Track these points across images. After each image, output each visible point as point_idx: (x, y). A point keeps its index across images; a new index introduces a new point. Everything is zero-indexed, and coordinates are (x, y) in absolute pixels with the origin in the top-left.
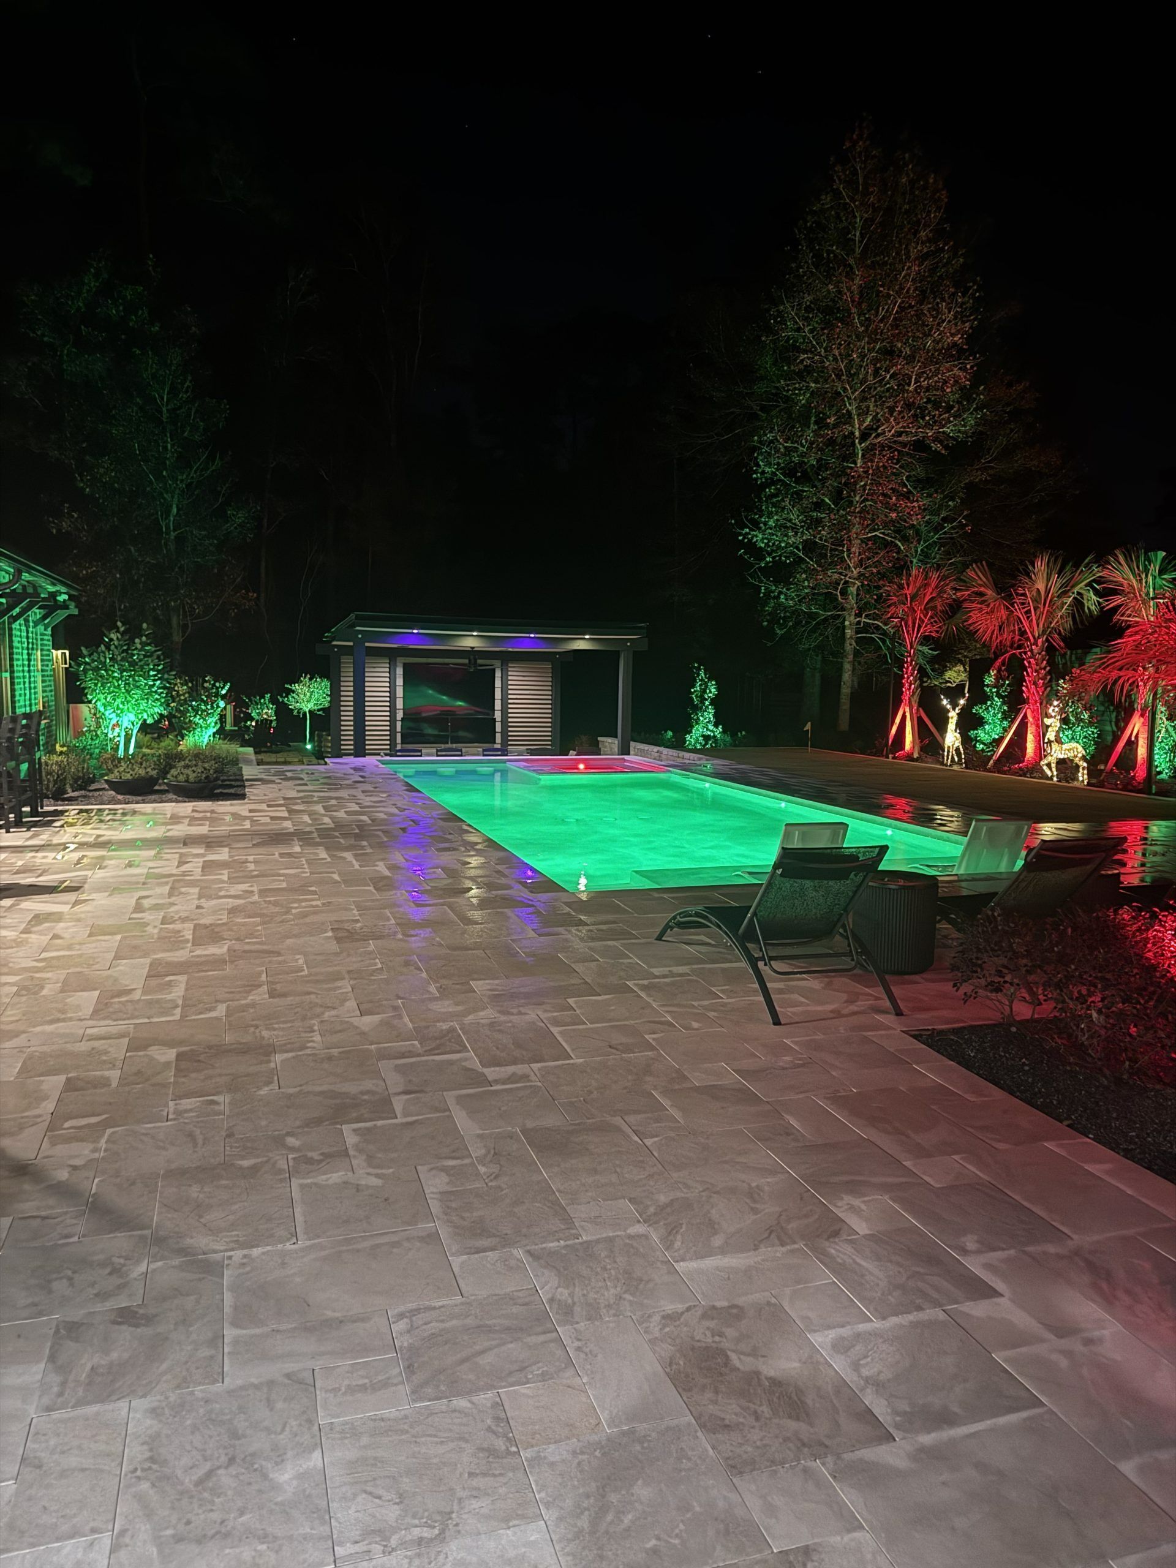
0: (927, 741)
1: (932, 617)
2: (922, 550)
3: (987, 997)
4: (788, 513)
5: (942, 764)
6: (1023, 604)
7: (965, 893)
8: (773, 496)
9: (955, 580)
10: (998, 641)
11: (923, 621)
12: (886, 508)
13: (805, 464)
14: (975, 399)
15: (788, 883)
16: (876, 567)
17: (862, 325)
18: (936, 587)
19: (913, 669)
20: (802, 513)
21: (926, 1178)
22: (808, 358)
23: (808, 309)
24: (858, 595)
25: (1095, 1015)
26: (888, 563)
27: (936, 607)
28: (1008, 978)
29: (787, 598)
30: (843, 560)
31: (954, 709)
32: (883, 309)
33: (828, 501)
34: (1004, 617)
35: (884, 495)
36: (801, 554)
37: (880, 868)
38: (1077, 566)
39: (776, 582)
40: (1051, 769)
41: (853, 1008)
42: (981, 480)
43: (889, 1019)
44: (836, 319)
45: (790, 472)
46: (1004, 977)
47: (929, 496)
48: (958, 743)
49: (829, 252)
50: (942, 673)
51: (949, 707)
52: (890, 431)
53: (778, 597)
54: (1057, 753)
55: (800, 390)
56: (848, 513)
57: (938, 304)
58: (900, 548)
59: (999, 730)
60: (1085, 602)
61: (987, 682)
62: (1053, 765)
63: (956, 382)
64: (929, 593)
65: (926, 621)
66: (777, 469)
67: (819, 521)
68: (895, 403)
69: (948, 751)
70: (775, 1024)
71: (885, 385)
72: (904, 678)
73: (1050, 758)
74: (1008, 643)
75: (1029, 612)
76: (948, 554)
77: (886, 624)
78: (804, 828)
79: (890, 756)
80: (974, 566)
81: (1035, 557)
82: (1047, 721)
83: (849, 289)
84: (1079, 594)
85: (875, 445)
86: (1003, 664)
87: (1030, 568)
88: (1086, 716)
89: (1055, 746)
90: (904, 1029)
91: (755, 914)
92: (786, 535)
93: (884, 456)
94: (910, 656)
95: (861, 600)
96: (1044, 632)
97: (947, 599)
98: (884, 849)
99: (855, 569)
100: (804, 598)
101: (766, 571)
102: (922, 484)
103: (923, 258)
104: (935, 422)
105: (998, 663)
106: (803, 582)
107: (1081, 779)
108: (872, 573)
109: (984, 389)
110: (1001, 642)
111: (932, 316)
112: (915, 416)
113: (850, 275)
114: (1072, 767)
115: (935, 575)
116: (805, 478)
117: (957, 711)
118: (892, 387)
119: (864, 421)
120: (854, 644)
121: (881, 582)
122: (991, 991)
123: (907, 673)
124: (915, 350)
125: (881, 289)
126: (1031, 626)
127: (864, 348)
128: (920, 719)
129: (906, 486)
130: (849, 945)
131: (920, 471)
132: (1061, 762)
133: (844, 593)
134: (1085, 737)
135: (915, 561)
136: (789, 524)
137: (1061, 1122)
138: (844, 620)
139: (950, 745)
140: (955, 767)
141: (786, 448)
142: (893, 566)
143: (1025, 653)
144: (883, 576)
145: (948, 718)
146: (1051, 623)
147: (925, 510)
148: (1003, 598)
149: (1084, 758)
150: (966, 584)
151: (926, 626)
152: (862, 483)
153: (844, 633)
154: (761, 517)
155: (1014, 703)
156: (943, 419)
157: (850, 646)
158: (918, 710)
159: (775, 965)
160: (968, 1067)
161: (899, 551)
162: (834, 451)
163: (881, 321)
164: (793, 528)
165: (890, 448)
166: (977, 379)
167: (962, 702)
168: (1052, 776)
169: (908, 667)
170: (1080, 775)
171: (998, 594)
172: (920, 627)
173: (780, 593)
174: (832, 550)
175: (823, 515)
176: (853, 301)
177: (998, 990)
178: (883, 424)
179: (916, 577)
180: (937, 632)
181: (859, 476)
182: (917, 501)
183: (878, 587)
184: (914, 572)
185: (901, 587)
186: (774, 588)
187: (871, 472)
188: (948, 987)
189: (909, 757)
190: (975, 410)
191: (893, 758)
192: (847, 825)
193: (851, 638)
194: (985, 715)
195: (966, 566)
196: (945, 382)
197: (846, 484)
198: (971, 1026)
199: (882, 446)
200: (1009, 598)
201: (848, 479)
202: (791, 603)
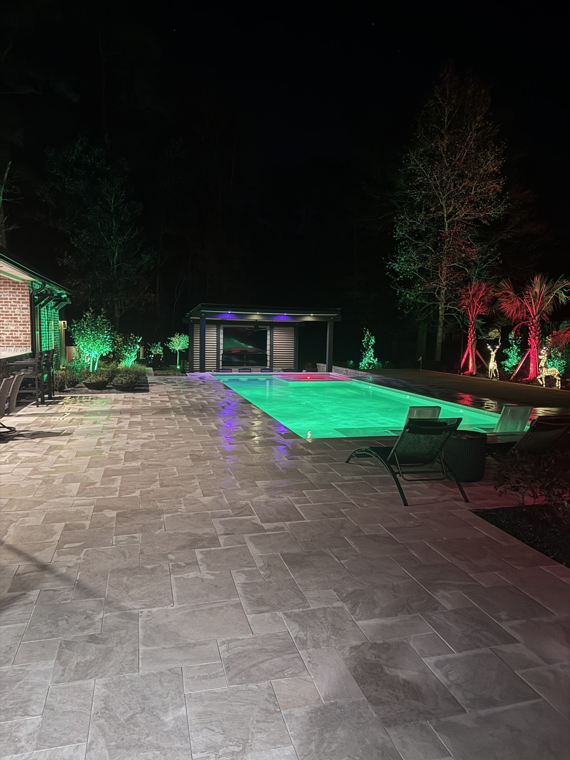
0: (480, 366)
1: (482, 305)
2: (477, 272)
3: (512, 494)
4: (411, 254)
5: (488, 377)
6: (528, 299)
7: (499, 442)
8: (403, 246)
9: (494, 287)
10: (516, 317)
11: (478, 307)
12: (460, 252)
13: (420, 230)
14: (504, 198)
15: (412, 436)
16: (455, 280)
17: (448, 163)
18: (485, 291)
19: (473, 331)
20: (418, 254)
21: (481, 583)
22: (421, 179)
23: (421, 155)
24: (445, 294)
25: (566, 503)
26: (460, 279)
27: (484, 300)
28: (522, 484)
29: (410, 296)
30: (438, 277)
31: (494, 351)
32: (458, 155)
33: (431, 248)
34: (519, 305)
35: (459, 245)
36: (417, 274)
37: (458, 429)
38: (555, 280)
39: (405, 288)
40: (542, 381)
41: (444, 498)
42: (507, 238)
43: (462, 504)
44: (436, 160)
45: (412, 234)
46: (520, 484)
47: (481, 246)
48: (496, 368)
49: (432, 128)
50: (487, 333)
51: (491, 349)
52: (462, 214)
53: (406, 295)
54: (545, 373)
55: (417, 194)
56: (441, 254)
57: (486, 152)
58: (466, 271)
59: (516, 361)
60: (560, 298)
61: (510, 337)
62: (543, 379)
63: (495, 190)
64: (481, 293)
65: (480, 307)
66: (406, 233)
67: (426, 259)
68: (464, 201)
69: (491, 372)
70: (405, 505)
71: (459, 192)
72: (469, 335)
73: (541, 375)
74: (521, 318)
75: (531, 303)
76: (491, 274)
77: (459, 309)
78: (418, 409)
79: (462, 373)
80: (504, 280)
81: (535, 276)
82: (540, 357)
83: (441, 145)
84: (556, 294)
85: (454, 221)
86: (518, 328)
87: (532, 281)
88: (560, 354)
89: (544, 369)
90: (470, 509)
91: (395, 451)
92: (410, 265)
93: (459, 226)
94: (471, 324)
95: (447, 296)
96: (539, 313)
97: (490, 296)
98: (460, 420)
99: (444, 281)
100: (419, 296)
101: (400, 283)
102: (477, 240)
103: (478, 130)
104: (484, 210)
105: (515, 328)
106: (418, 288)
107: (557, 386)
108: (453, 284)
109: (509, 193)
110: (517, 317)
111: (483, 158)
112: (474, 207)
113: (442, 138)
115: (484, 285)
116: (420, 238)
117: (495, 351)
118: (463, 193)
119: (449, 209)
120: (444, 318)
121: (457, 288)
122: (514, 491)
123: (470, 333)
124: (474, 175)
125: (458, 145)
126: (532, 310)
127: (449, 174)
128: (476, 355)
129: (470, 241)
130: (442, 467)
131: (476, 234)
132: (547, 377)
133: (439, 293)
134: (559, 365)
135: (474, 278)
136: (411, 260)
137: (549, 556)
138: (439, 307)
139: (492, 368)
140: (494, 380)
141: (410, 222)
142: (463, 280)
143: (529, 323)
144: (458, 285)
145: (491, 355)
146: (542, 308)
147: (479, 252)
148: (518, 296)
149: (559, 376)
150: (499, 289)
151: (479, 310)
152: (448, 240)
153: (438, 313)
154: (397, 256)
155: (524, 348)
156: (488, 208)
157: (441, 319)
158: (475, 351)
159: (406, 476)
160: (502, 528)
161: (466, 273)
162: (434, 224)
163: (458, 160)
164: (413, 262)
165: (462, 222)
166: (505, 189)
167: (498, 347)
168: (543, 384)
169: (471, 330)
170: (557, 384)
171: (516, 294)
172: (476, 310)
173: (407, 293)
174: (433, 272)
175: (429, 255)
176: (443, 151)
177: (517, 490)
178: (458, 211)
179: (475, 286)
180: (485, 312)
181: (446, 236)
182: (475, 248)
183: (456, 291)
184: (474, 283)
185: (467, 290)
186: (404, 291)
187: (452, 234)
188: (492, 489)
189: (471, 374)
190: (504, 203)
191: (463, 375)
192: (440, 408)
193: (442, 315)
194: (509, 354)
195: (499, 280)
196: (489, 190)
197: (440, 240)
198: (502, 508)
199: (458, 222)
200: (521, 296)
201: (441, 238)
202: (412, 298)
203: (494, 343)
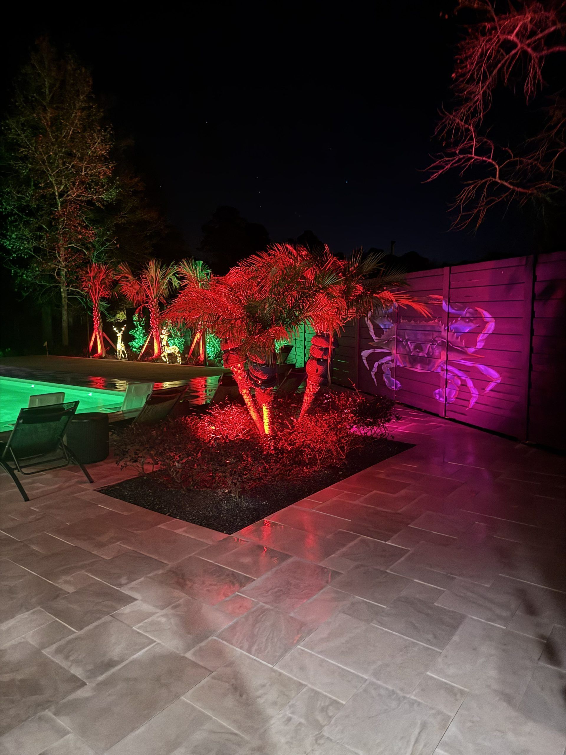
0: (108, 348)
1: (104, 288)
2: (96, 255)
3: (133, 466)
4: (23, 232)
5: (117, 359)
6: (146, 283)
7: (126, 418)
8: (12, 222)
9: (113, 270)
10: (137, 300)
11: (100, 290)
12: (76, 233)
13: (31, 206)
14: (115, 183)
15: (27, 427)
16: (74, 262)
17: (54, 138)
18: (105, 273)
19: (98, 314)
20: (31, 232)
21: (104, 557)
22: (26, 151)
23: (23, 125)
24: (66, 276)
25: (177, 464)
26: (80, 260)
27: (106, 283)
28: (140, 455)
29: (27, 276)
30: (56, 257)
31: (120, 332)
32: (64, 132)
33: (45, 227)
34: (138, 289)
35: (75, 226)
36: (32, 253)
37: (76, 413)
38: (168, 266)
39: (20, 268)
40: (165, 358)
41: (68, 484)
42: (122, 223)
43: (87, 486)
44: (40, 133)
45: (22, 209)
46: (138, 455)
47: (97, 228)
48: (123, 349)
49: (33, 97)
50: (114, 316)
51: (117, 331)
52: (74, 194)
53: (22, 276)
54: (168, 350)
55: (23, 167)
56: (57, 234)
57: (92, 134)
58: (85, 253)
59: (142, 341)
60: (173, 282)
61: (134, 319)
62: (166, 356)
63: (105, 173)
64: (102, 276)
65: (102, 289)
66: (14, 208)
67: (41, 237)
68: (76, 180)
69: (119, 353)
70: (26, 501)
71: (69, 170)
72: (94, 318)
73: (164, 353)
74: (141, 301)
75: (149, 286)
76: (110, 257)
77: (82, 291)
78: (41, 397)
79: (91, 357)
80: (122, 264)
81: (149, 261)
82: (162, 337)
83: (44, 117)
84: (170, 279)
85: (66, 200)
86: (140, 310)
87: (148, 266)
88: (179, 333)
89: (166, 347)
90: (94, 489)
91: (10, 446)
92: (23, 243)
93: (72, 206)
94: (95, 307)
95: (68, 278)
96: (157, 296)
97: (111, 279)
98: (77, 403)
99: (63, 262)
100: (36, 276)
101: (14, 262)
102: (94, 222)
103: (83, 109)
104: (96, 192)
105: (138, 310)
106: (36, 268)
107: (178, 361)
108: (73, 265)
109: (119, 179)
110: (138, 300)
111: (90, 139)
112: (86, 188)
113: (45, 110)
114: (174, 357)
115: (104, 267)
116: (32, 213)
117: (121, 333)
118: (73, 172)
119: (60, 188)
120: (67, 301)
121: (77, 270)
122: (133, 462)
123: (95, 315)
124: (83, 155)
125: (62, 121)
126: (151, 293)
127: (56, 150)
128: (104, 338)
129: (85, 223)
130: (64, 453)
131: (91, 216)
132: (169, 355)
133: (59, 274)
134: (179, 343)
135: (93, 260)
136: (24, 237)
137: (165, 514)
138: (60, 289)
139: (120, 350)
140: (123, 360)
141: (18, 197)
142: (83, 262)
143: (149, 306)
144: (78, 267)
145: (117, 337)
146: (159, 292)
147: (96, 235)
148: (137, 280)
149: (179, 352)
150: (119, 272)
151: (102, 292)
152: (62, 219)
153: (61, 296)
154: (7, 232)
155: (147, 328)
156: (100, 191)
157: (65, 302)
158: (102, 333)
159: (24, 470)
160: (125, 500)
161: (85, 254)
162: (45, 201)
163: (64, 137)
164: (26, 240)
165: (75, 203)
166: (115, 173)
167: (123, 329)
168: (166, 361)
169: (95, 312)
170: (178, 360)
171: (135, 277)
172: (99, 293)
173: (23, 274)
174: (49, 252)
175: (43, 234)
176: (47, 124)
177: (136, 461)
178: (70, 191)
179: (94, 268)
180: (108, 295)
181: (60, 215)
182: (91, 230)
183: (76, 272)
184: (94, 265)
185: (87, 273)
186: (19, 271)
187: (66, 214)
188: (114, 465)
189: (101, 357)
190: (115, 188)
191: (92, 358)
192: (64, 393)
193: (65, 297)
194: (135, 335)
195: (118, 263)
196: (100, 173)
197: (53, 218)
198: (126, 480)
199: (71, 202)
200: (139, 279)
201: (54, 216)
202: (29, 279)
203: (119, 325)
